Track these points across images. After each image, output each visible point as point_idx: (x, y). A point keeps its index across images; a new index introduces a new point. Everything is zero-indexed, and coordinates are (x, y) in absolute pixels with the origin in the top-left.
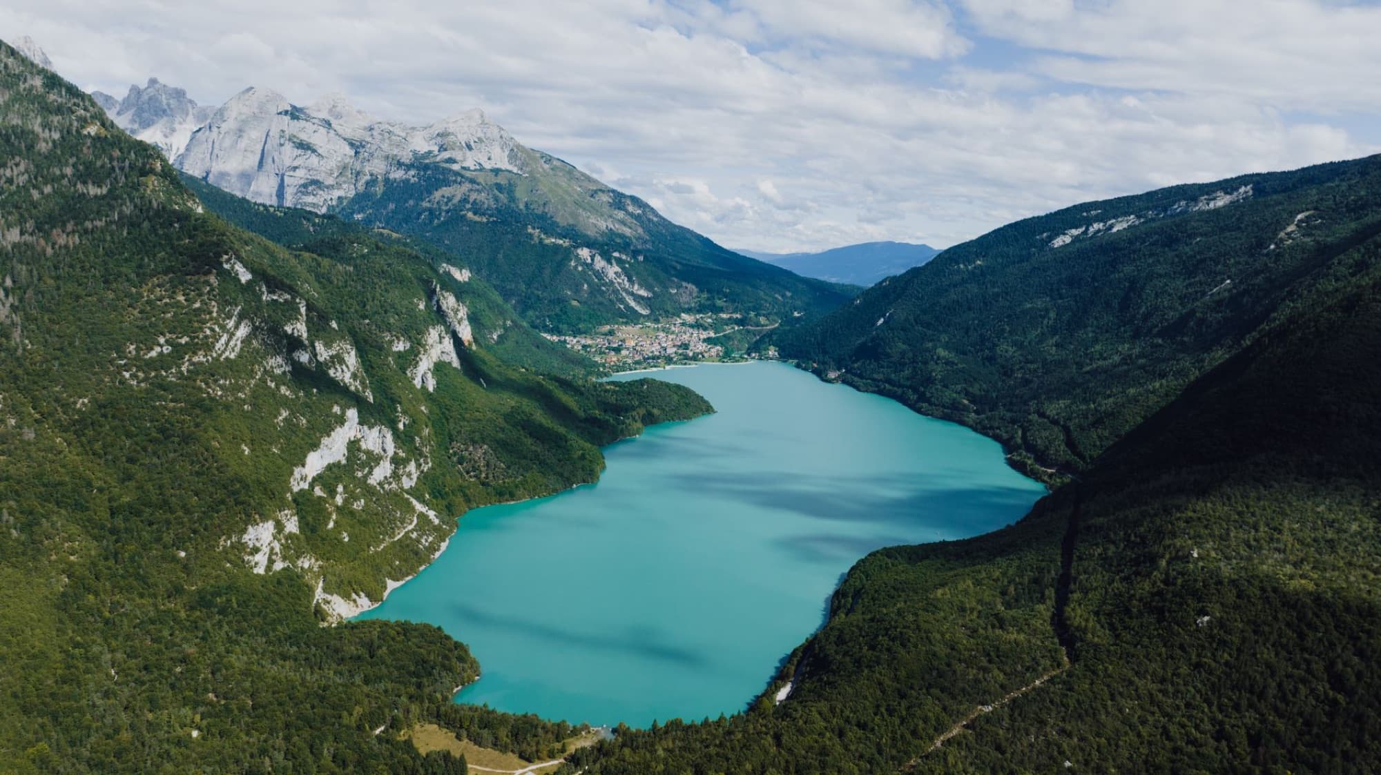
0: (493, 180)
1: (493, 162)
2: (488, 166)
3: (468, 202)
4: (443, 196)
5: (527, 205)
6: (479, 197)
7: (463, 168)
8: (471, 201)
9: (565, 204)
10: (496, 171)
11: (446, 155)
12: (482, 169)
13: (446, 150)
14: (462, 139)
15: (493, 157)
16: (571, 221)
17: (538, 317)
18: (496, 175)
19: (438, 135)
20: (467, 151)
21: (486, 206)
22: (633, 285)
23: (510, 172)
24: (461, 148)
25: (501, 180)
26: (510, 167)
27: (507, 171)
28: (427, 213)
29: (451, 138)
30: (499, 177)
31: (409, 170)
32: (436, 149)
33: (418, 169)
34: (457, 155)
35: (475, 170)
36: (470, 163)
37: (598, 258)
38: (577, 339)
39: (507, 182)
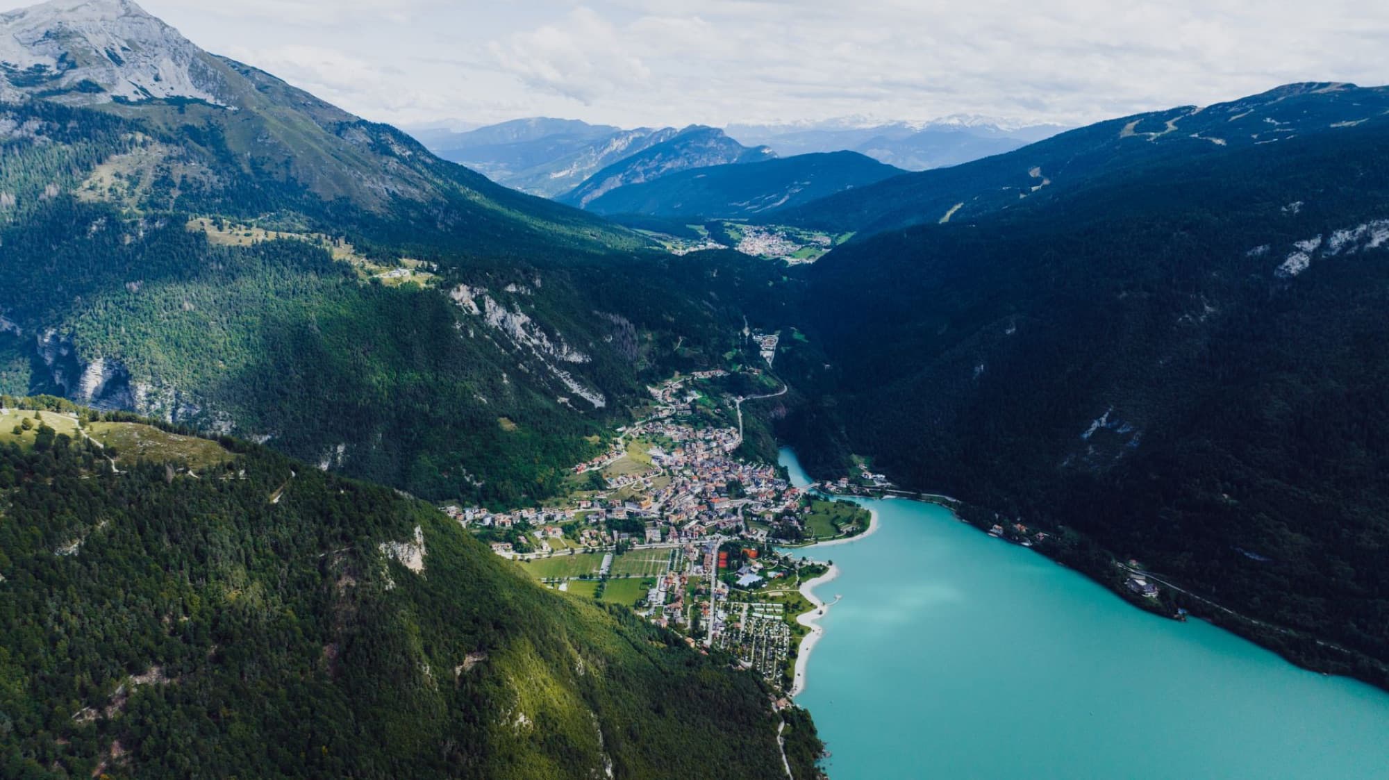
0: (176, 120)
1: (165, 84)
2: (159, 92)
3: (173, 185)
4: (118, 175)
5: (253, 163)
6: (188, 172)
7: (117, 99)
8: (178, 181)
9: (317, 158)
10: (179, 103)
11: (78, 76)
12: (151, 100)
13: (73, 66)
14: (99, 42)
15: (162, 75)
16: (341, 192)
17: (443, 468)
18: (181, 111)
19: (47, 34)
20: (115, 67)
21: (208, 187)
22: (560, 346)
23: (203, 102)
24: (101, 61)
25: (192, 119)
26: (200, 95)
27: (196, 100)
28: (101, 221)
29: (77, 43)
30: (187, 114)
31: (25, 119)
32: (50, 63)
33: (45, 116)
34: (98, 75)
35: (140, 102)
36: (124, 89)
37: (490, 304)
38: (546, 512)
39: (204, 123)
